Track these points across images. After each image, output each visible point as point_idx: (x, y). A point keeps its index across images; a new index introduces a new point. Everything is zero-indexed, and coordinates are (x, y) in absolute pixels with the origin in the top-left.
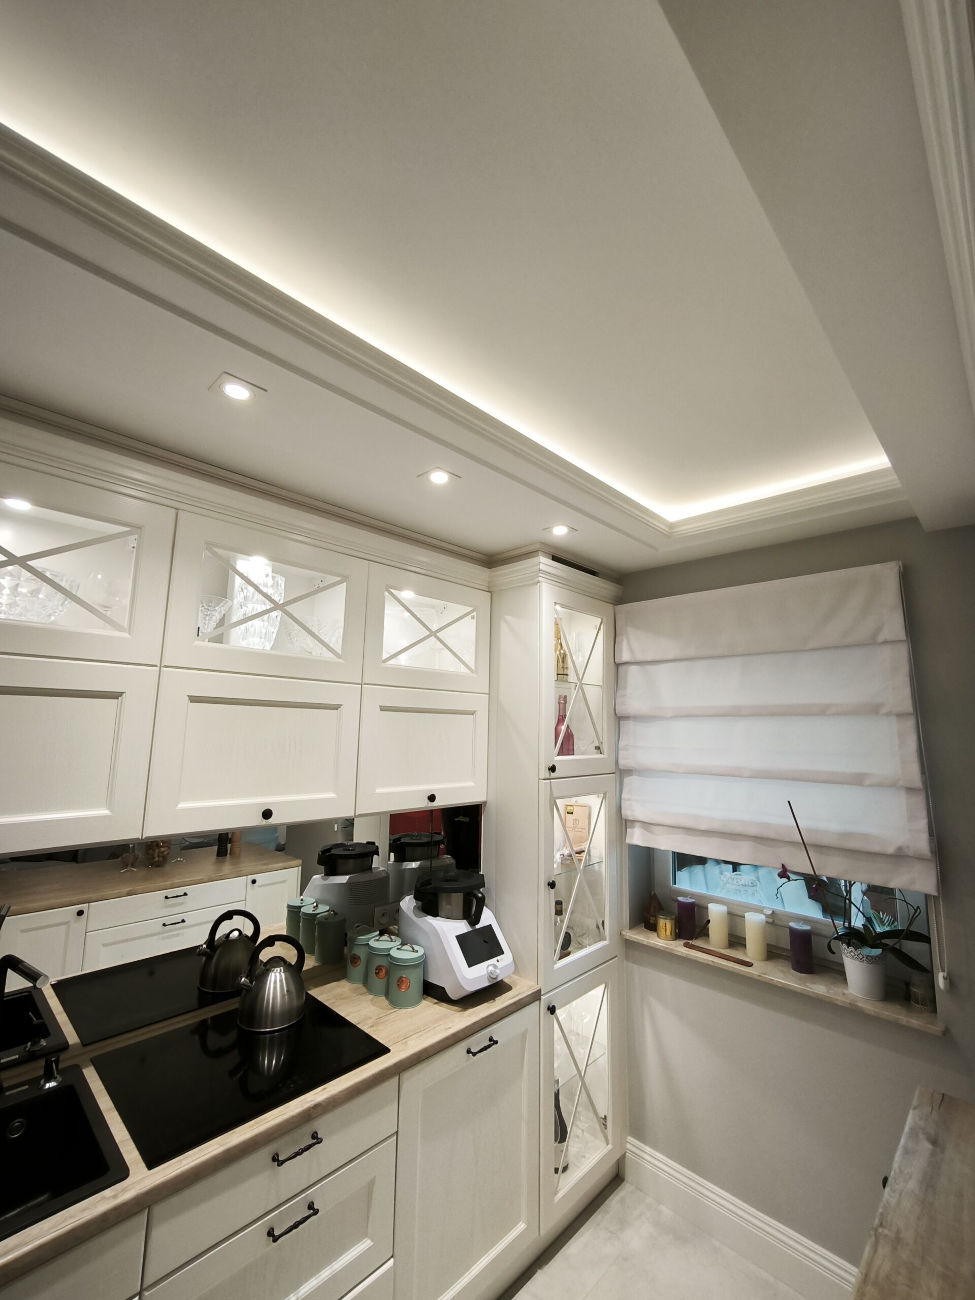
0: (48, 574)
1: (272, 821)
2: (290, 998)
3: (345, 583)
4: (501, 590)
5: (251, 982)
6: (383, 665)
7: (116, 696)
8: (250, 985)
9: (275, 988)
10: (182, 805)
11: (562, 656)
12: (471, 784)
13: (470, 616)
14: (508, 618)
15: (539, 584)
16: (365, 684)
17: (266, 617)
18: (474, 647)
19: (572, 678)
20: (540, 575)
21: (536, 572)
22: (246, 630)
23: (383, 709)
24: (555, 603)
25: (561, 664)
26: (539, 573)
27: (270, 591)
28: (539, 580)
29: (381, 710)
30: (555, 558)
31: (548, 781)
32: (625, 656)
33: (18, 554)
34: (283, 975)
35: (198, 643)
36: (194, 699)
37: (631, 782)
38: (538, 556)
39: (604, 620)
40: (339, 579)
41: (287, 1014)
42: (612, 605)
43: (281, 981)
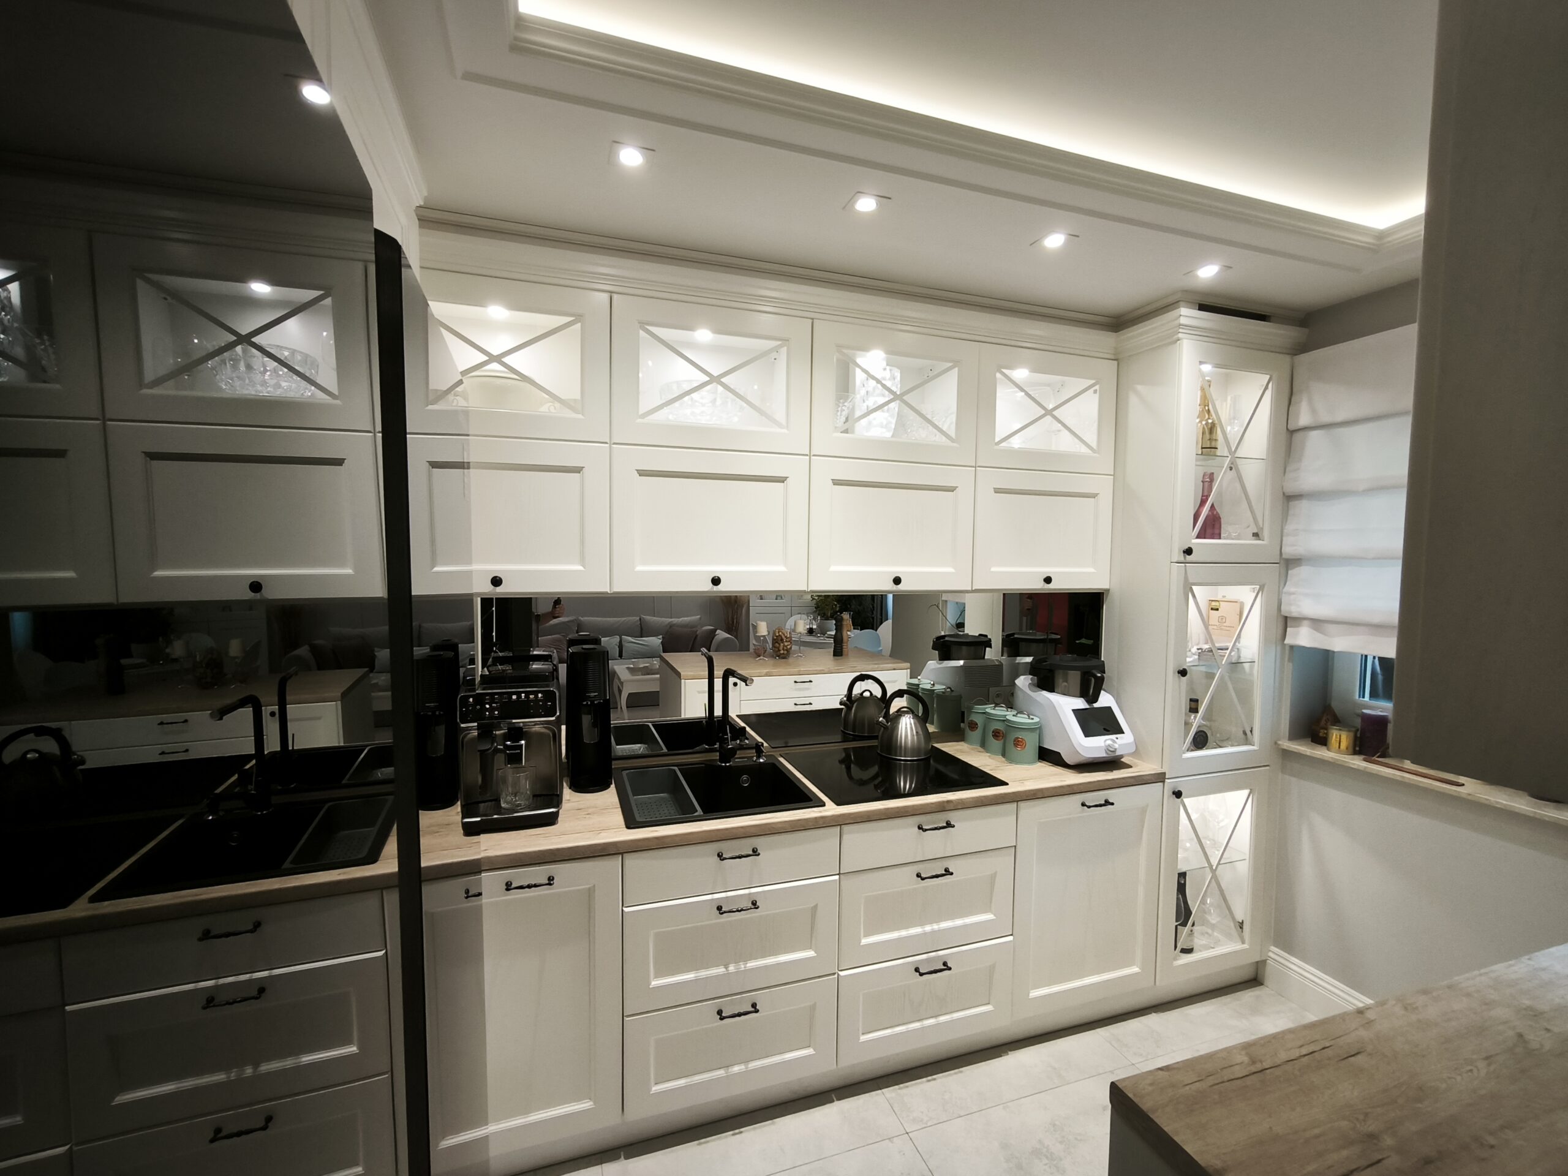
0: (732, 386)
1: (901, 587)
2: (918, 738)
3: (956, 369)
4: (1130, 356)
5: (888, 722)
6: (996, 447)
7: (782, 480)
8: (886, 724)
9: (906, 728)
10: (833, 568)
11: (1210, 426)
12: (1092, 570)
13: (1092, 390)
14: (1139, 387)
15: (1178, 342)
16: (979, 467)
17: (886, 408)
18: (1096, 425)
19: (1222, 450)
20: (1180, 330)
21: (1176, 327)
22: (870, 423)
23: (997, 491)
24: (1200, 362)
25: (1207, 436)
26: (1180, 328)
27: (888, 384)
28: (1178, 338)
29: (995, 492)
30: (1203, 307)
31: (1183, 565)
32: (1304, 418)
34: (912, 721)
35: (835, 435)
36: (837, 482)
37: (1299, 573)
38: (1179, 307)
39: (1274, 376)
40: (951, 364)
41: (916, 750)
42: (1287, 358)
43: (911, 724)
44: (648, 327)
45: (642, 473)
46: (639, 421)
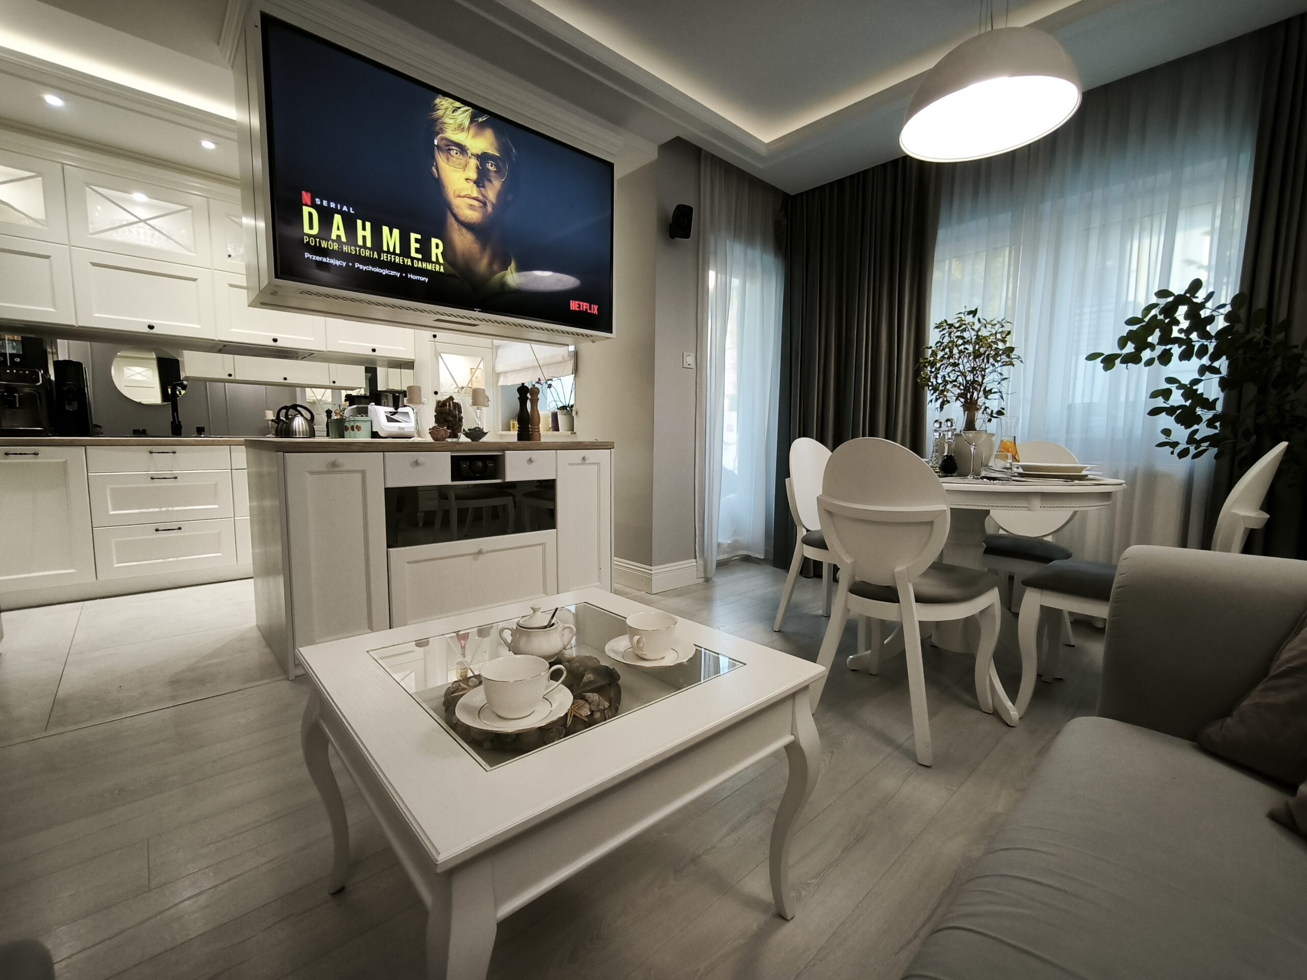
0: (157, 227)
1: (278, 344)
2: (305, 428)
5: (286, 420)
7: (195, 280)
9: (298, 423)
10: (233, 330)
12: (404, 349)
31: (433, 343)
33: (143, 218)
35: (229, 260)
36: (231, 286)
41: (303, 433)
43: (302, 421)
44: (92, 187)
45: (94, 264)
46: (90, 236)
